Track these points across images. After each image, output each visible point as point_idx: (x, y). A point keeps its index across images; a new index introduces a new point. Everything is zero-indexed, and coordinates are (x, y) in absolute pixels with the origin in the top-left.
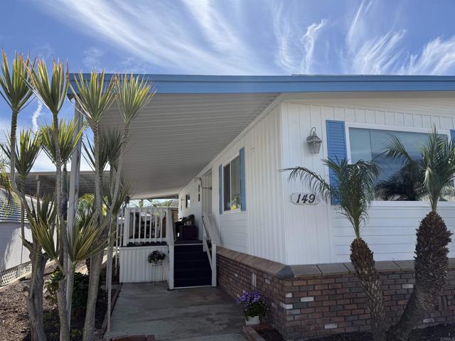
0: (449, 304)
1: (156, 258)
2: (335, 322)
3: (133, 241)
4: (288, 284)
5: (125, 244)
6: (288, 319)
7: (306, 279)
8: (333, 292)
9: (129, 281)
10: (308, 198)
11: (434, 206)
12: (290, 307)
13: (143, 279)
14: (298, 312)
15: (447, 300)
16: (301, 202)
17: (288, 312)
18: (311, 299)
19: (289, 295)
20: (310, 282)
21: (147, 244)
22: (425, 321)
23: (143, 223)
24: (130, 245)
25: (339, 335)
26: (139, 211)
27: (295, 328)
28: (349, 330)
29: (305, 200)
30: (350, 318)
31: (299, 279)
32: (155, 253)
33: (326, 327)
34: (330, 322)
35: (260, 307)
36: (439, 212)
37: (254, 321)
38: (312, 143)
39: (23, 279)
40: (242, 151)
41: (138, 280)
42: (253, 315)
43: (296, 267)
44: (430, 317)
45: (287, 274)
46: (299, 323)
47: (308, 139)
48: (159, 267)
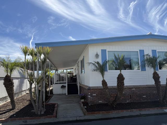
0: (135, 97)
1: (63, 87)
2: (101, 101)
3: (57, 82)
4: (89, 91)
5: (54, 83)
6: (89, 99)
7: (94, 90)
8: (101, 93)
9: (56, 94)
10: (96, 70)
11: (121, 72)
12: (90, 96)
13: (60, 93)
14: (92, 98)
15: (134, 96)
16: (94, 71)
17: (89, 98)
18: (95, 95)
19: (90, 94)
20: (95, 91)
21: (61, 83)
22: (127, 101)
23: (61, 77)
24: (56, 83)
25: (102, 104)
26: (60, 74)
27: (91, 102)
28: (105, 103)
29: (95, 70)
30: (106, 100)
31: (92, 90)
32: (63, 85)
33: (99, 102)
34: (100, 101)
35: (84, 97)
36: (122, 73)
37: (83, 100)
38: (97, 56)
39: (27, 93)
40: (84, 57)
41: (58, 93)
42: (82, 99)
43: (92, 87)
44: (129, 100)
45: (89, 89)
46: (92, 100)
47: (96, 54)
48: (64, 90)
